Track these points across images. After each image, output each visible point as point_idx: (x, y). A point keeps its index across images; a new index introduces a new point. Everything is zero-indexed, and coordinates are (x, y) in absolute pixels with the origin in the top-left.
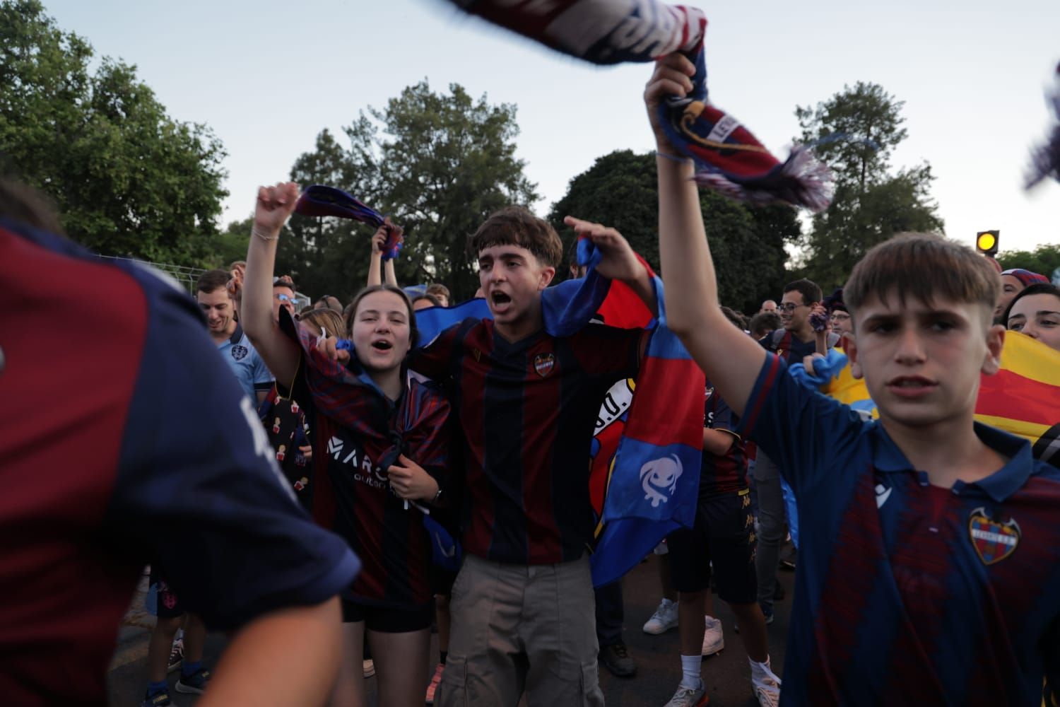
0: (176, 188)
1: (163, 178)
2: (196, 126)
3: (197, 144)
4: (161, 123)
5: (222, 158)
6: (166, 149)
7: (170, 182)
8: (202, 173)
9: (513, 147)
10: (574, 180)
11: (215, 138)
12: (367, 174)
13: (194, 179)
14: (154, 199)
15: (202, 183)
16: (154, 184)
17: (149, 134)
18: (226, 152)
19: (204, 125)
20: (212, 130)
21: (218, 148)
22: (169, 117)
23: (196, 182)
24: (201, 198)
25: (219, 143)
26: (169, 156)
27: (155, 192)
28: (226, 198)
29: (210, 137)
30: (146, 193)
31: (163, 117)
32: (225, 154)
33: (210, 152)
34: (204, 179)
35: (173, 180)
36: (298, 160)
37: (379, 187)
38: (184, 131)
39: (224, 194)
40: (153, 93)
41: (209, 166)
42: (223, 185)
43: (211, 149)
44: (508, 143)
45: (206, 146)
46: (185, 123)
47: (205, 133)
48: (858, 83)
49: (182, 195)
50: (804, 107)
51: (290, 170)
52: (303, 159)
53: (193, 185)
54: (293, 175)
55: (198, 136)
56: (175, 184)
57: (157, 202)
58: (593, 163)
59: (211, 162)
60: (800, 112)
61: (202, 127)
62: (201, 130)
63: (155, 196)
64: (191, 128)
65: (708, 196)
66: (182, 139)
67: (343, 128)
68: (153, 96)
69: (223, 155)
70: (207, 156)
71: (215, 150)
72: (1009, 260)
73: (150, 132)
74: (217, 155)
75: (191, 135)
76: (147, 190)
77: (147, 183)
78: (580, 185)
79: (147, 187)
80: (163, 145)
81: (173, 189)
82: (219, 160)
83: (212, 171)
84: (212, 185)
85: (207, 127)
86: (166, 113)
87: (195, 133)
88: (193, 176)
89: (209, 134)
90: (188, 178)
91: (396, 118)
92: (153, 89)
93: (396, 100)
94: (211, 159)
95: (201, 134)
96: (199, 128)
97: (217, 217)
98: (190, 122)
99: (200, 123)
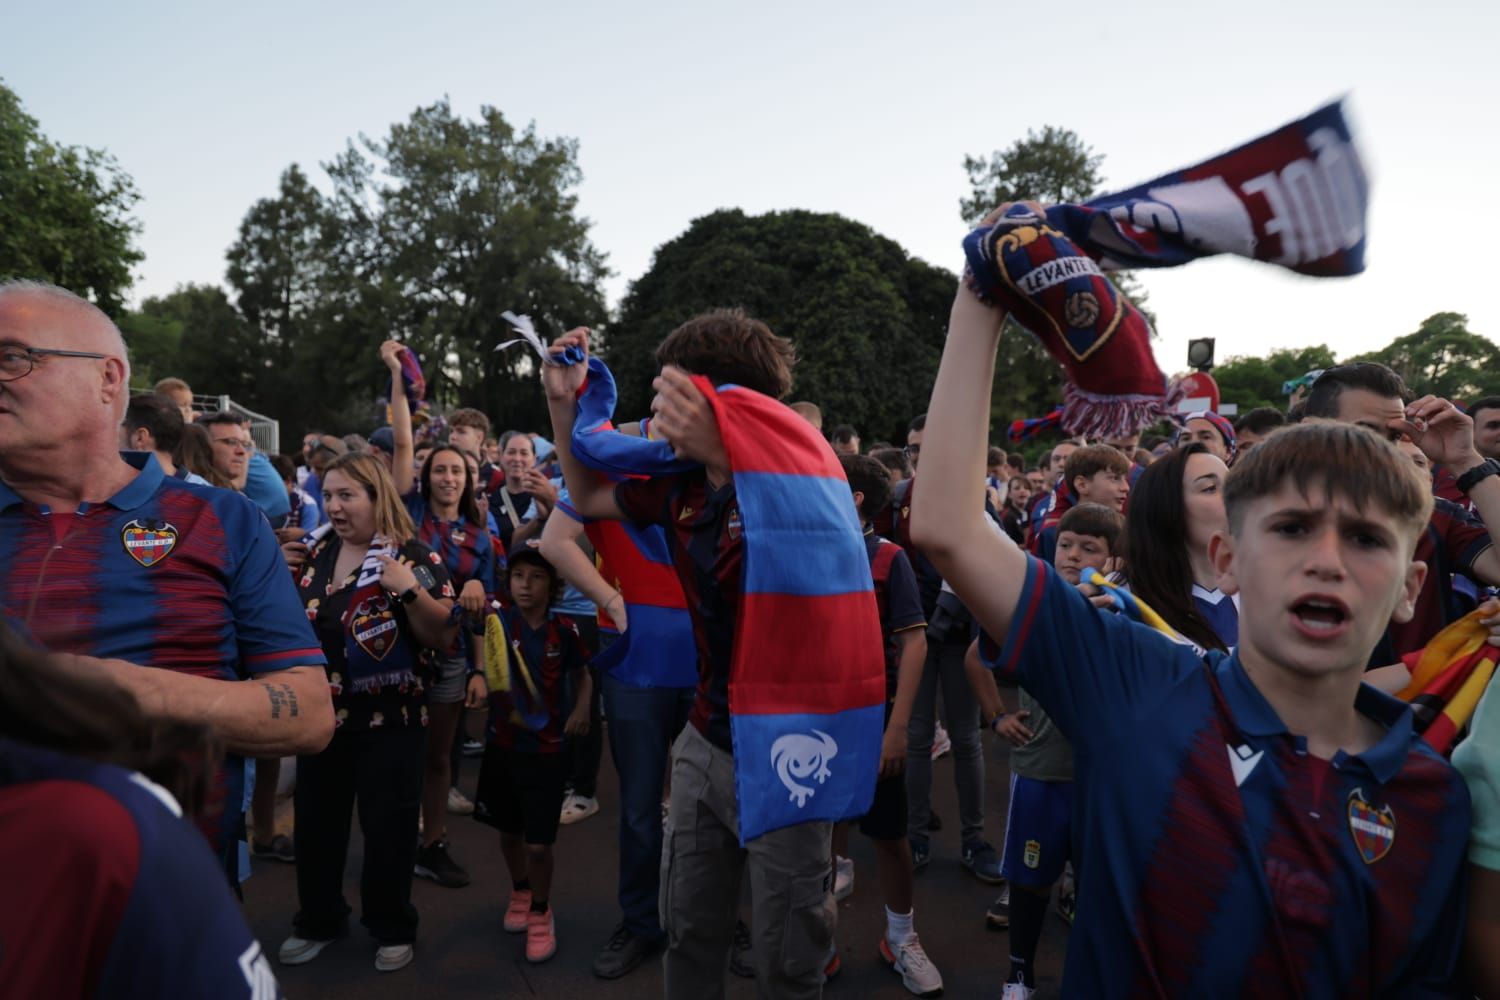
0: (60, 247)
1: (37, 231)
2: (90, 152)
3: (91, 180)
4: (31, 146)
5: (133, 203)
6: (41, 187)
7: (49, 236)
8: (100, 225)
9: (574, 199)
10: (660, 249)
11: (121, 172)
12: (358, 232)
13: (87, 233)
14: (22, 261)
15: (101, 240)
16: (21, 239)
17: (11, 162)
18: (138, 193)
19: (103, 152)
20: (115, 159)
21: (125, 188)
22: (44, 136)
23: (91, 237)
24: (100, 262)
25: (128, 179)
26: (47, 197)
27: (24, 251)
28: (139, 263)
29: (112, 170)
30: (9, 252)
31: (34, 137)
32: (137, 197)
33: (113, 193)
34: (103, 233)
35: (55, 234)
36: (252, 209)
37: (376, 252)
38: (70, 159)
39: (135, 257)
40: (16, 99)
41: (112, 214)
42: (134, 243)
43: (115, 188)
44: (566, 193)
45: (106, 183)
46: (72, 148)
47: (104, 163)
48: (1046, 127)
49: (68, 256)
50: (976, 158)
51: (239, 223)
52: (259, 209)
53: (86, 243)
54: (245, 230)
55: (93, 168)
56: (57, 240)
57: (28, 267)
58: (687, 226)
59: (114, 209)
60: (970, 164)
61: (100, 155)
62: (98, 160)
63: (24, 257)
64: (82, 155)
65: (847, 276)
66: (68, 171)
67: (322, 164)
68: (19, 104)
69: (133, 199)
70: (107, 199)
71: (121, 190)
72: (1237, 367)
73: (14, 158)
74: (124, 198)
75: (82, 166)
76: (10, 248)
77: (10, 237)
78: (669, 257)
79: (11, 243)
80: (36, 181)
81: (54, 248)
82: (127, 205)
83: (116, 221)
84: (117, 242)
85: (107, 155)
86: (40, 131)
87: (87, 163)
88: (87, 229)
89: (111, 165)
90: (78, 231)
91: (401, 152)
92: (17, 93)
93: (401, 127)
94: (115, 204)
95: (97, 165)
96: (94, 156)
97: (125, 292)
98: (79, 147)
99: (96, 148)
